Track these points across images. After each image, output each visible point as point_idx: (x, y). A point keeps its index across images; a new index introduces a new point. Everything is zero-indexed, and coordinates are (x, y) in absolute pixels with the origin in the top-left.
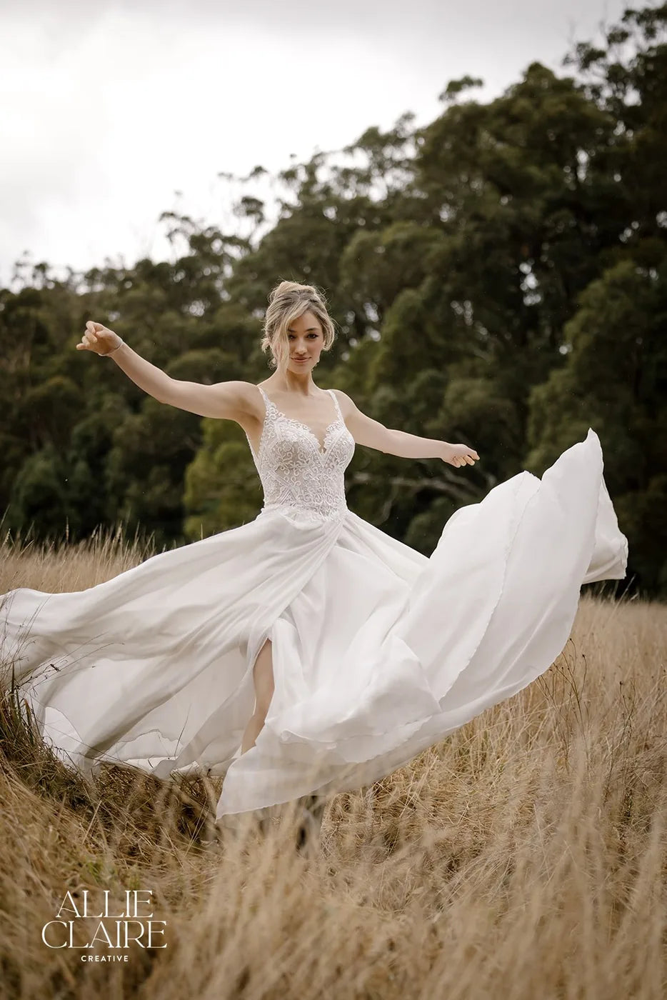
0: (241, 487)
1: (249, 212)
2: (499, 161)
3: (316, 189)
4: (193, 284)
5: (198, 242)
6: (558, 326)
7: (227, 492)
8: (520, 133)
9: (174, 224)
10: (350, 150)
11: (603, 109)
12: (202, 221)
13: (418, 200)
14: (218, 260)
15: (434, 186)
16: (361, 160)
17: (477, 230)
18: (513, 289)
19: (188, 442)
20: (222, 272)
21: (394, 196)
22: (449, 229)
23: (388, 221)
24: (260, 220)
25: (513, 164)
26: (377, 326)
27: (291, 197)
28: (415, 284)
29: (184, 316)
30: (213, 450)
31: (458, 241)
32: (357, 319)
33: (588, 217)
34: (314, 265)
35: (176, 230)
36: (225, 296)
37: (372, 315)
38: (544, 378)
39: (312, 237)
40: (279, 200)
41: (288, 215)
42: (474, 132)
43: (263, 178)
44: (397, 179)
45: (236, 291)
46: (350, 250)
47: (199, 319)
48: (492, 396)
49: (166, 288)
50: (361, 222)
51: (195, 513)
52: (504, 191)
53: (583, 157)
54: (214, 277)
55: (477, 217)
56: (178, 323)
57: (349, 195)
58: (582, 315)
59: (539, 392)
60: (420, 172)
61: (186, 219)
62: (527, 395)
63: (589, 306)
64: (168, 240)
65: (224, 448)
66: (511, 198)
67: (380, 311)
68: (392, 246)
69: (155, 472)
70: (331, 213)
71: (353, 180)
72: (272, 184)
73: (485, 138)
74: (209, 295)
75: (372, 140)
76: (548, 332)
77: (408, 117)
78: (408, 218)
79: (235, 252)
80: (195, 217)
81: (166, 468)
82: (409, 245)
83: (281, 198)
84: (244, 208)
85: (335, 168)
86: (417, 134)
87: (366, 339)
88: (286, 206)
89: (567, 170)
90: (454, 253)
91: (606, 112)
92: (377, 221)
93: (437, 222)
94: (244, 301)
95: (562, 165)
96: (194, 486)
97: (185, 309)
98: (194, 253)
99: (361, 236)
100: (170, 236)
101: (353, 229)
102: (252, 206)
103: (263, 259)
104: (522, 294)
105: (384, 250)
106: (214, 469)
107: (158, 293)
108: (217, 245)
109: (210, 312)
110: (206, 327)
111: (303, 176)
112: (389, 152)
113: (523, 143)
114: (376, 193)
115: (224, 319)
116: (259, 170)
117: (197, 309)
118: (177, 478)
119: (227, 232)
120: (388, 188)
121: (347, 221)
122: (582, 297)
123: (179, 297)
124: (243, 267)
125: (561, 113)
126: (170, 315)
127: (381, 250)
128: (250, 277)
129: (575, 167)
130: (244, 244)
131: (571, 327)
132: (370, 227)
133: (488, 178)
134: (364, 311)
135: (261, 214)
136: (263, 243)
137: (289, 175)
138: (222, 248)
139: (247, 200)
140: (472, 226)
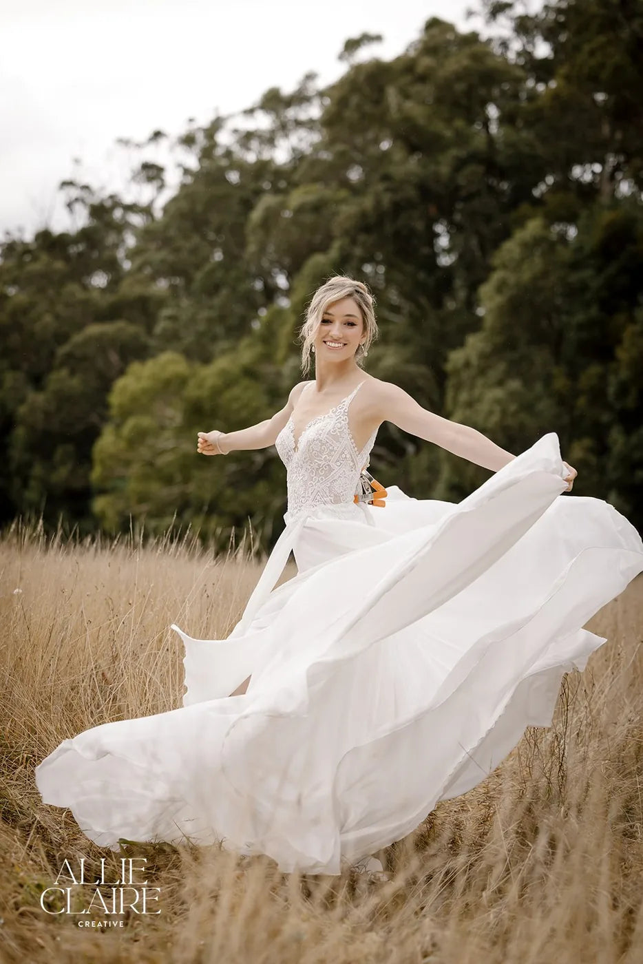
0: (150, 464)
1: (150, 179)
2: (407, 120)
3: (219, 152)
4: (95, 254)
5: (100, 211)
6: (473, 287)
7: (135, 469)
8: (427, 91)
9: (74, 193)
10: (250, 112)
11: (513, 62)
12: (102, 188)
13: (325, 162)
14: (121, 227)
15: (340, 147)
16: (263, 122)
17: (387, 190)
18: (425, 250)
19: (94, 418)
20: (123, 241)
21: (299, 158)
22: (356, 191)
23: (294, 185)
24: (161, 187)
25: (421, 121)
26: (288, 293)
27: (192, 162)
28: (323, 248)
29: (85, 288)
30: (119, 427)
31: (368, 202)
32: (266, 285)
33: (502, 174)
34: (218, 231)
35: (77, 200)
36: (127, 265)
37: (282, 281)
38: (461, 344)
39: (214, 203)
40: (180, 165)
41: (189, 180)
42: (381, 90)
43: (164, 143)
44: (304, 140)
45: (139, 261)
46: (256, 215)
47: (103, 290)
48: (408, 361)
49: (67, 259)
50: (266, 185)
51: (103, 492)
52: (412, 149)
53: (493, 112)
54: (116, 246)
55: (386, 178)
56: (80, 295)
57: (251, 158)
58: (496, 277)
59: (456, 358)
60: (325, 131)
61: (86, 188)
62: (445, 360)
63: (504, 266)
64: (68, 209)
65: (131, 423)
66: (420, 156)
67: (290, 277)
68: (300, 210)
69: (59, 453)
70: (234, 177)
71: (254, 144)
72: (172, 149)
73: (392, 95)
74: (111, 266)
75: (273, 101)
76: (462, 294)
77: (310, 77)
78: (315, 180)
79: (136, 220)
80: (95, 185)
81: (70, 448)
82: (317, 207)
83: (183, 163)
84: (144, 174)
85: (236, 131)
86: (321, 94)
87: (275, 306)
88: (187, 171)
89: (478, 127)
90: (363, 215)
91: (516, 65)
92: (282, 184)
93: (345, 183)
94: (148, 271)
95: (471, 121)
96: (102, 462)
97: (86, 280)
98: (95, 222)
99: (267, 201)
100: (70, 205)
101: (258, 193)
102: (152, 172)
103: (167, 226)
104: (434, 256)
105: (292, 215)
106: (122, 445)
107: (59, 265)
108: (118, 214)
109: (114, 284)
110: (110, 299)
111: (201, 140)
112: (291, 113)
113: (430, 100)
114: (281, 155)
115: (129, 289)
116: (157, 135)
117: (99, 280)
118: (84, 457)
119: (128, 199)
120: (294, 150)
121: (252, 186)
122: (497, 259)
123: (81, 269)
124: (147, 235)
125: (466, 69)
126: (73, 288)
127: (287, 214)
128: (153, 246)
129: (486, 122)
130: (147, 211)
131: (486, 290)
132: (276, 191)
133: (397, 137)
134: (273, 278)
135: (162, 180)
136: (166, 209)
137: (188, 141)
138: (123, 217)
139: (147, 167)
140: (380, 187)
